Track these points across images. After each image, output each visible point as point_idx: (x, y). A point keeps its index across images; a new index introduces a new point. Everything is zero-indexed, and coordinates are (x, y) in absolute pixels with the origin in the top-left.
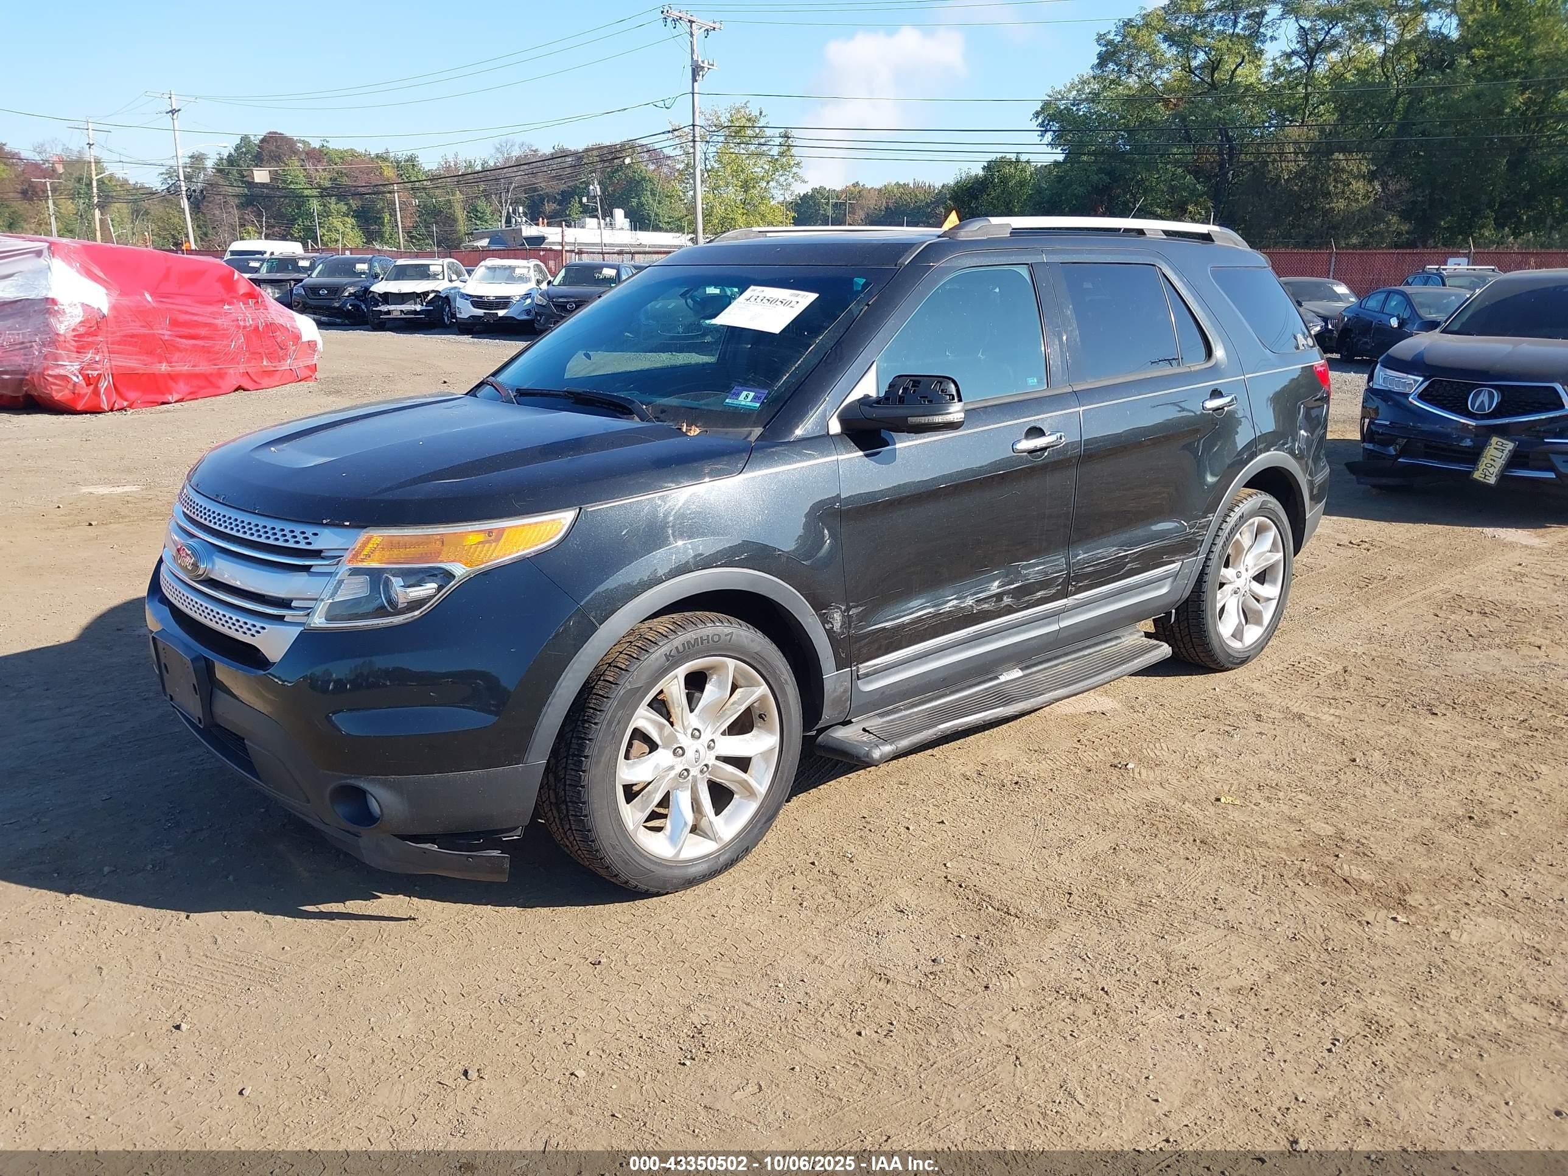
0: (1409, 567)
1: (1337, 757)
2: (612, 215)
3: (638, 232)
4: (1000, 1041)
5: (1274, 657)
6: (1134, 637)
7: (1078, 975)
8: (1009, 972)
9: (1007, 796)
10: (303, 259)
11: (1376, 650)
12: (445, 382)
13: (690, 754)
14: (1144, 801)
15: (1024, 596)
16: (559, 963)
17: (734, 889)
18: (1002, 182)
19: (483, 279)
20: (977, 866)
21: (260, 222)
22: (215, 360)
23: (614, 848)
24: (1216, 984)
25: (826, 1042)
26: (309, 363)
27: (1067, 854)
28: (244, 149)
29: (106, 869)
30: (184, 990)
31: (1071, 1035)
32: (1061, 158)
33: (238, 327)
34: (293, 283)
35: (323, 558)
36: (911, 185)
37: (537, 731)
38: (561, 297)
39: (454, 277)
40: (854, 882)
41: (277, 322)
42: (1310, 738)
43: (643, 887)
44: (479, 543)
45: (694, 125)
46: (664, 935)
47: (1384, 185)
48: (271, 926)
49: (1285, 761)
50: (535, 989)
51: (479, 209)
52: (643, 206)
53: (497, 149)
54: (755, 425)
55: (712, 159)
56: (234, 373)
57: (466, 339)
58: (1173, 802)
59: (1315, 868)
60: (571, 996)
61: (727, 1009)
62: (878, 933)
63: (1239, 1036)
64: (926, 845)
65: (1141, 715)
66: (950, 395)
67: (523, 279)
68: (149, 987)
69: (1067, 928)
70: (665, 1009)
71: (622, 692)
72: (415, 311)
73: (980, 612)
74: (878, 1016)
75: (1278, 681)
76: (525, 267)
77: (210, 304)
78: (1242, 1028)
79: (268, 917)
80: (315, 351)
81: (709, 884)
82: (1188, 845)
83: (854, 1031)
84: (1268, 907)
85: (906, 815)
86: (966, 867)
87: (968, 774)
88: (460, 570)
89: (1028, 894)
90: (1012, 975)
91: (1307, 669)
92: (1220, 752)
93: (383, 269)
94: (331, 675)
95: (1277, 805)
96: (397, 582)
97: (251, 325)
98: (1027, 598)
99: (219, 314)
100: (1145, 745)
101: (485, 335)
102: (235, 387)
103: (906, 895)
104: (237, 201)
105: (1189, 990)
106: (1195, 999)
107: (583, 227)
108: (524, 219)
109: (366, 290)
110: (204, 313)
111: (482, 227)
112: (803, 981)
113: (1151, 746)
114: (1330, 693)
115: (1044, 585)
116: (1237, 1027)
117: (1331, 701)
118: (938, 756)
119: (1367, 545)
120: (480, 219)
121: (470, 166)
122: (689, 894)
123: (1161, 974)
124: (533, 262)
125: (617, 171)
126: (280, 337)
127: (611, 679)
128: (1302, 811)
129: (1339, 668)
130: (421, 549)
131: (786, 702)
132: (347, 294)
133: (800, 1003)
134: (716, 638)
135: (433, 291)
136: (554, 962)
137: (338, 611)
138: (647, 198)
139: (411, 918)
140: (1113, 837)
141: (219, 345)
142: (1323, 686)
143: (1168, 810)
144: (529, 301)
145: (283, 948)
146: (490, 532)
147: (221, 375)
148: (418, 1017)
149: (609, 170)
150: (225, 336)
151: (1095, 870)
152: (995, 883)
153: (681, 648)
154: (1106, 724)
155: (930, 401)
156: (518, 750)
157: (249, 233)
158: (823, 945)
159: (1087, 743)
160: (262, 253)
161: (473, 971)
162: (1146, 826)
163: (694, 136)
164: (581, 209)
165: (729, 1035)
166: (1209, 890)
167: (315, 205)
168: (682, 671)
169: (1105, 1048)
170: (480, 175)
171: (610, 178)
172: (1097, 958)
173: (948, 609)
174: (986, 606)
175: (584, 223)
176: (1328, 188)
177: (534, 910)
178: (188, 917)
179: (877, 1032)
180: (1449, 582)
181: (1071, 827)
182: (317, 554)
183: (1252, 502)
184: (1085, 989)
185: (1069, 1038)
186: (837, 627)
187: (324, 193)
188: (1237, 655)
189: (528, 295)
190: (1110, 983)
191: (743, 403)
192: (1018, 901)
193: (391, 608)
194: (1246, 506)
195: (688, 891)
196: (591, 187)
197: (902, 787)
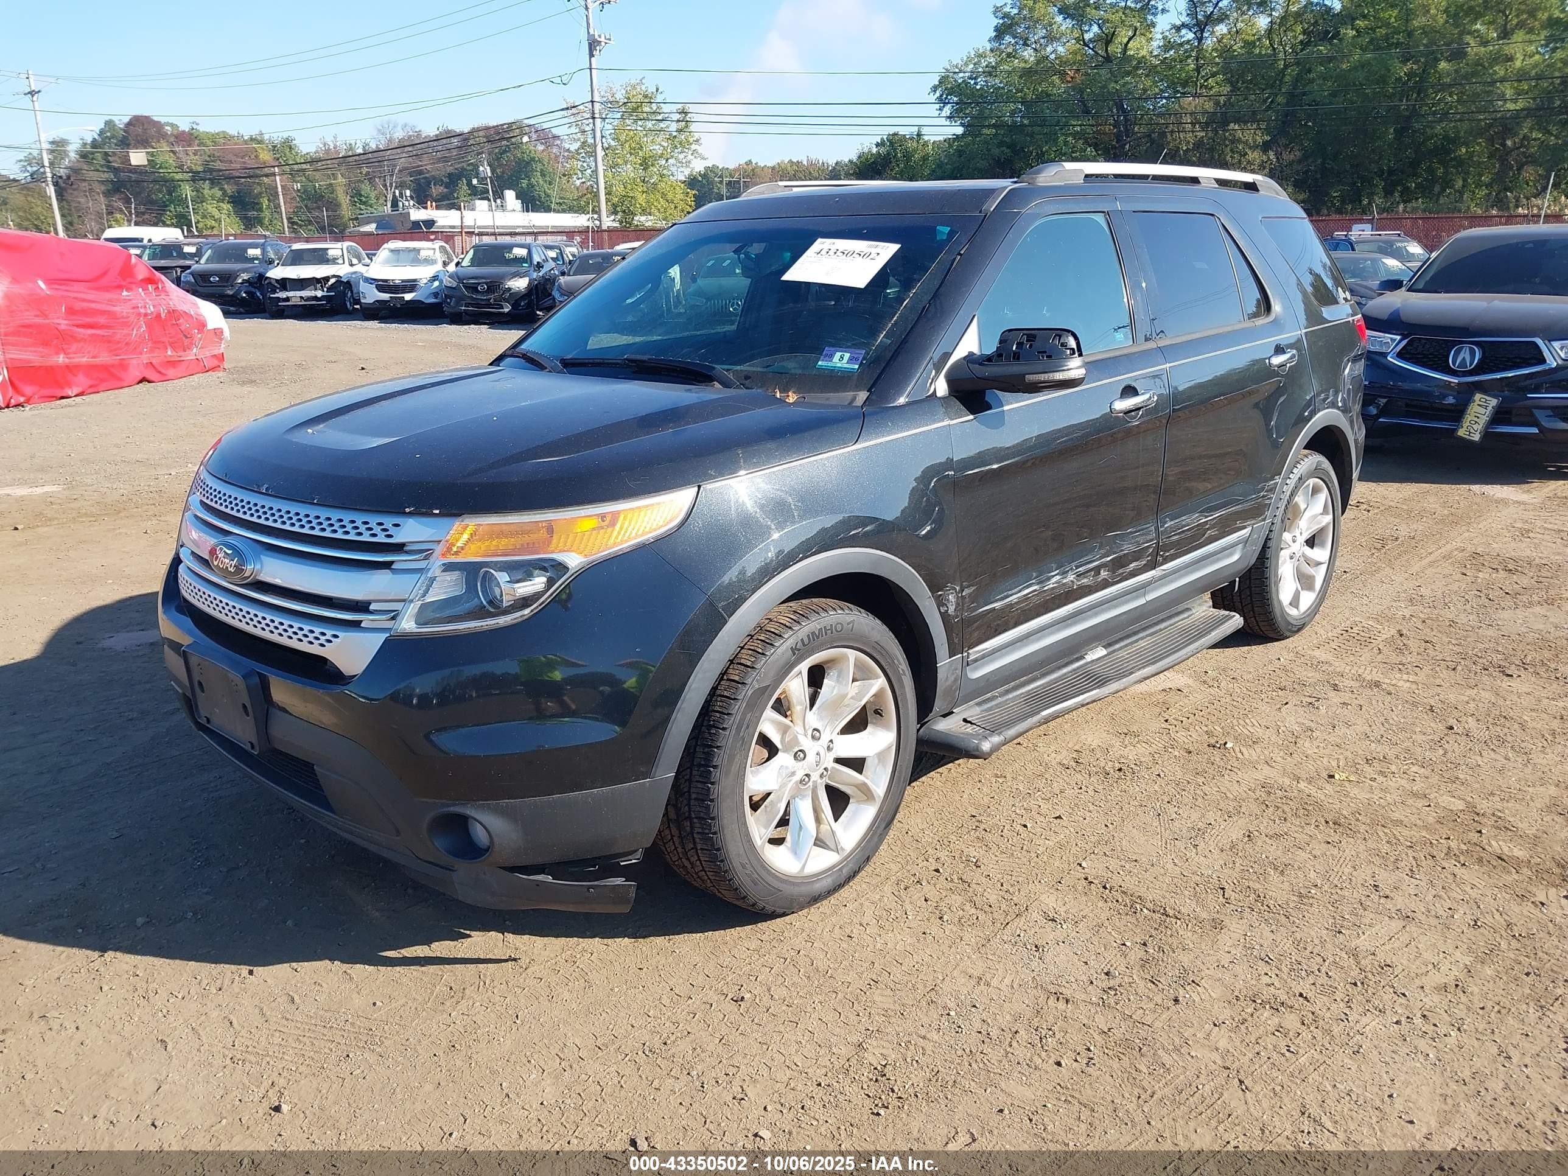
0: (1415, 526)
1: (1432, 725)
2: (501, 197)
3: (530, 214)
4: (1214, 1063)
5: (1324, 623)
6: (1203, 608)
7: (1265, 980)
8: (1193, 981)
9: (1115, 785)
10: (188, 245)
11: (1424, 612)
12: (363, 369)
13: (811, 757)
14: (1258, 782)
15: (1119, 568)
16: (696, 1002)
17: (862, 904)
18: (904, 156)
19: (387, 262)
20: (1114, 864)
21: (129, 208)
22: (116, 350)
23: (744, 867)
24: (1418, 982)
25: (1025, 1076)
26: (216, 352)
27: (1202, 844)
28: (109, 134)
29: (140, 921)
30: (272, 1063)
31: (1288, 1050)
32: (960, 130)
33: (139, 314)
34: (179, 270)
35: (408, 553)
36: (805, 163)
37: (666, 741)
38: (472, 278)
39: (355, 261)
40: (989, 890)
41: (179, 308)
42: (1397, 707)
43: (770, 908)
44: (594, 529)
45: (592, 102)
46: (802, 961)
47: (1278, 155)
48: (351, 978)
49: (1382, 732)
50: (679, 1035)
51: (363, 193)
52: (533, 187)
53: (379, 130)
54: (858, 388)
55: (609, 137)
56: (136, 366)
57: (374, 324)
58: (1287, 781)
59: (1464, 847)
60: (723, 1041)
61: (903, 1044)
62: (1036, 947)
63: (1465, 1039)
64: (1051, 843)
65: (1216, 689)
66: (1071, 349)
67: (428, 261)
68: (228, 1061)
69: (1235, 927)
70: (834, 1050)
71: (750, 693)
72: (316, 297)
73: (1081, 587)
74: (1071, 1041)
75: (1337, 648)
76: (429, 248)
77: (108, 291)
78: (1465, 1031)
79: (345, 967)
80: (221, 339)
81: (833, 899)
82: (1321, 827)
83: (1051, 1061)
84: (1434, 892)
85: (1018, 811)
86: (1102, 866)
87: (1065, 762)
88: (574, 561)
89: (1180, 892)
90: (1198, 985)
91: (1362, 634)
92: (1312, 725)
93: (276, 254)
94: (414, 689)
95: (1394, 779)
96: (503, 577)
97: (152, 313)
98: (1121, 571)
99: (118, 300)
100: (1235, 721)
101: (391, 320)
102: (139, 379)
103: (1050, 901)
104: (103, 188)
105: (1391, 990)
106: (1402, 1000)
107: (473, 209)
108: (412, 203)
109: (261, 277)
110: (99, 300)
111: (366, 212)
112: (974, 1006)
113: (1241, 722)
114: (1395, 658)
115: (1136, 556)
116: (1459, 1029)
117: (1400, 666)
118: (1025, 745)
119: (1365, 506)
120: (364, 203)
121: (351, 149)
122: (814, 913)
123: (1355, 973)
124: (438, 244)
125: (505, 152)
126: (185, 325)
127: (737, 678)
128: (1422, 785)
129: (1393, 632)
130: (526, 539)
131: (904, 694)
132: (240, 281)
133: (980, 1032)
134: (839, 628)
135: (334, 276)
136: (690, 1001)
137: (430, 615)
138: (537, 179)
139: (510, 959)
140: (1242, 822)
141: (120, 334)
142: (1385, 650)
143: (1286, 791)
144: (436, 284)
145: (374, 1004)
146: (603, 517)
147: (123, 366)
148: (556, 1077)
149: (497, 150)
150: (126, 324)
151: (1238, 861)
152: (1139, 882)
153: (806, 641)
154: (1186, 701)
155: (1049, 357)
156: (647, 761)
157: (116, 221)
158: (981, 964)
159: (1176, 723)
160: (141, 240)
161: (602, 1018)
162: (1271, 809)
163: (593, 113)
164: (469, 192)
165: (916, 1076)
166: (1364, 874)
167: (187, 191)
168: (804, 667)
169: (1332, 1065)
170: (362, 157)
171: (498, 159)
172: (1279, 960)
173: (1052, 586)
174: (1085, 580)
175: (474, 205)
176: (1225, 159)
177: (648, 940)
178: (251, 972)
179: (1076, 1060)
180: (1460, 540)
181: (1195, 816)
182: (399, 548)
183: (1309, 463)
184: (1283, 997)
185: (1288, 1054)
186: (951, 610)
187: (196, 177)
188: (1294, 622)
189: (435, 278)
190: (1304, 987)
191: (839, 365)
192: (1172, 901)
193: (495, 608)
194: (1304, 467)
195: (812, 910)
196: (481, 169)
197: (1000, 780)
